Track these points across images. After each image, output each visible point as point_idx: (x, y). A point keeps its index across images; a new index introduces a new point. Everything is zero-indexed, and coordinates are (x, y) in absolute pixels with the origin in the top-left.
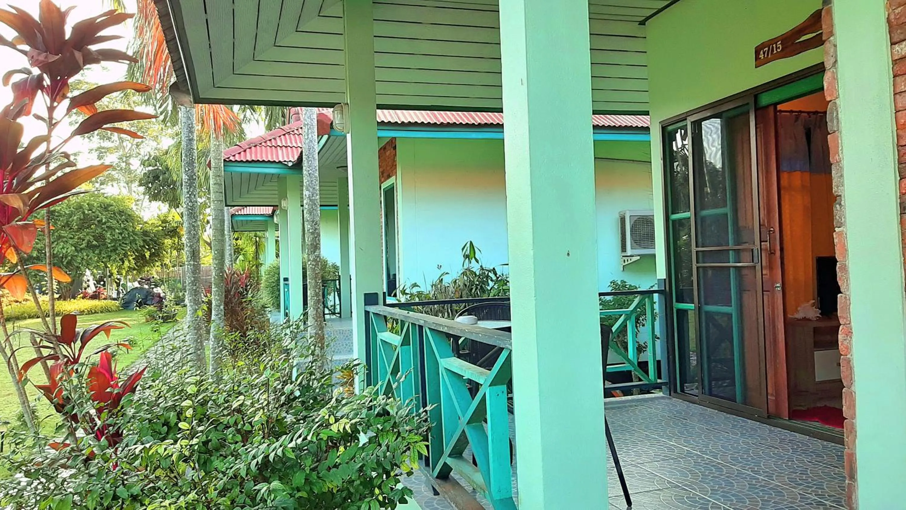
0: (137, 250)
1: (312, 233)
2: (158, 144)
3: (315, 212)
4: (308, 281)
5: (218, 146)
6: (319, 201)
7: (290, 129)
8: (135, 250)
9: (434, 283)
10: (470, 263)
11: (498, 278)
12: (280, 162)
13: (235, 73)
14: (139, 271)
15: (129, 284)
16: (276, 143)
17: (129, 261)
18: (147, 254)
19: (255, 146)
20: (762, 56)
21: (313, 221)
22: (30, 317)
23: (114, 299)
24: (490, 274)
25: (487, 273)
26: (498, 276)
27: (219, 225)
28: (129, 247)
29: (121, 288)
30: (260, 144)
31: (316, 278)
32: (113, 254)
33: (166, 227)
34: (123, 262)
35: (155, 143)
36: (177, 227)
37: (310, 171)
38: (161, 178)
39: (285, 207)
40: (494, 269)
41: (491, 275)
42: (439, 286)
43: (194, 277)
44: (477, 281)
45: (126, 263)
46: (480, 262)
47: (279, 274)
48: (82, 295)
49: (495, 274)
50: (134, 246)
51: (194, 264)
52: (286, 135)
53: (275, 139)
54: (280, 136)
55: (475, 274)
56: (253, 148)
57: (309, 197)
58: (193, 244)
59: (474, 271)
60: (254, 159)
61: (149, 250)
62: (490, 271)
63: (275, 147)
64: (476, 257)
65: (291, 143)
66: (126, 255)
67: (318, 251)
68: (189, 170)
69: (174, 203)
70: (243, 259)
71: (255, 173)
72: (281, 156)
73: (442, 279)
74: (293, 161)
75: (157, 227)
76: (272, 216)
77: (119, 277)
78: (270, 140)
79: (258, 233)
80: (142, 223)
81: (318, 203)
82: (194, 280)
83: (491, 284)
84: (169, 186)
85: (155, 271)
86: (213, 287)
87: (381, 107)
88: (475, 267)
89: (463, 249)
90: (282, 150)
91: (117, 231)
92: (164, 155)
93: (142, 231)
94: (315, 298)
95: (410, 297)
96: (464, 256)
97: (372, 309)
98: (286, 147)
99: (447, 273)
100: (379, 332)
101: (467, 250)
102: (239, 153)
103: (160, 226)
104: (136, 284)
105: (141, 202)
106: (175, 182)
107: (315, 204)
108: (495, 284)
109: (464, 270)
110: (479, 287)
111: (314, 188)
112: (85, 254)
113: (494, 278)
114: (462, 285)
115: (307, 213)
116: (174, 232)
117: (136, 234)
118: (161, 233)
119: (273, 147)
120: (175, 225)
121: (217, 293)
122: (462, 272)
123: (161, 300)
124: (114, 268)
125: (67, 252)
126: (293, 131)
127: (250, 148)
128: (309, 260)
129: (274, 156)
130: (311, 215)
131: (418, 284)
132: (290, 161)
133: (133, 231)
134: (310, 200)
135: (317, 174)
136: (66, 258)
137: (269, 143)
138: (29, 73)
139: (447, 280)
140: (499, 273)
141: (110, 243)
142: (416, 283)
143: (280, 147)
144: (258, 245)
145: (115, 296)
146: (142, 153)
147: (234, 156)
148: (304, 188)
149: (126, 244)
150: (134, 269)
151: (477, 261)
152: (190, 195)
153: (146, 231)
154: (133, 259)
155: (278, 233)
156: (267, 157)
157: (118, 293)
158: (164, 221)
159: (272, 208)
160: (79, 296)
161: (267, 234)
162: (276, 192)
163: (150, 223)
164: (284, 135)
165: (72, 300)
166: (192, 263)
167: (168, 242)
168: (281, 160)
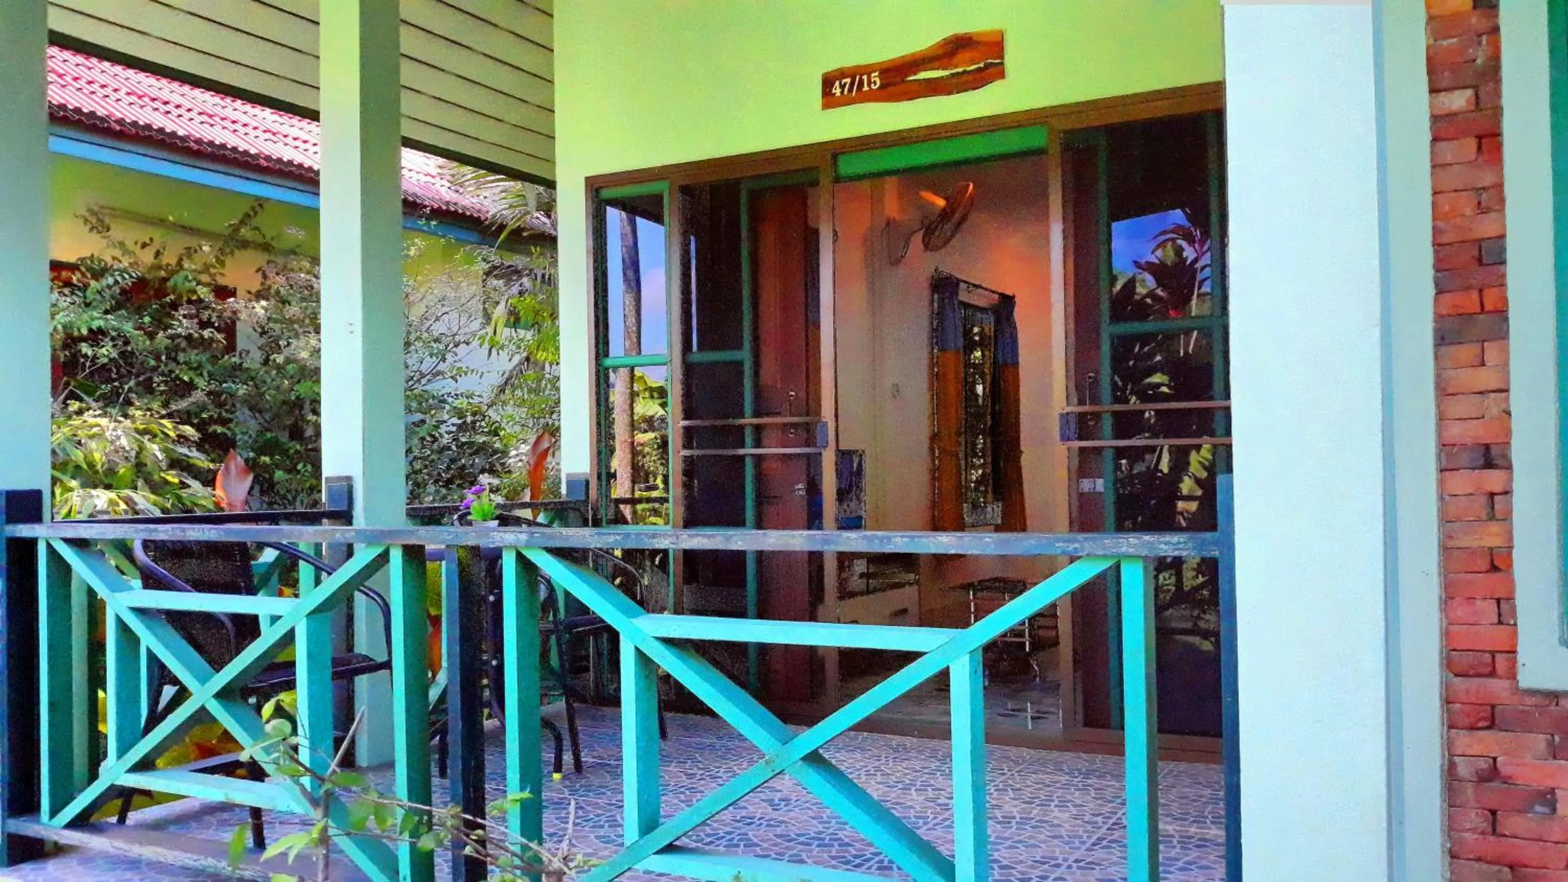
20: (837, 91)
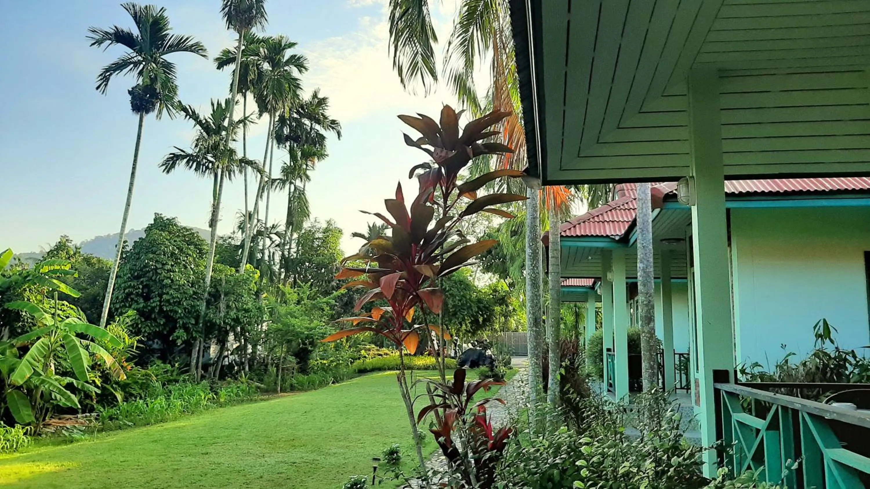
0: (473, 316)
1: (647, 305)
2: (489, 223)
3: (649, 284)
4: (642, 352)
5: (556, 222)
6: (652, 273)
7: (616, 204)
8: (471, 315)
9: (779, 364)
10: (824, 343)
11: (858, 362)
12: (607, 236)
13: (580, 156)
14: (474, 334)
15: (465, 345)
16: (603, 218)
17: (466, 325)
18: (481, 320)
19: (584, 222)
21: (647, 294)
22: (390, 369)
23: (453, 358)
24: (847, 357)
25: (844, 355)
26: (858, 359)
27: (555, 295)
28: (466, 313)
29: (457, 348)
30: (589, 220)
31: (650, 350)
32: (453, 318)
33: (496, 295)
34: (461, 325)
35: (487, 222)
36: (505, 296)
37: (644, 244)
38: (493, 252)
39: (610, 279)
40: (853, 351)
41: (850, 358)
42: (785, 367)
43: (536, 343)
44: (832, 364)
45: (464, 326)
46: (835, 343)
47: (602, 344)
48: (427, 352)
49: (855, 357)
50: (470, 311)
51: (536, 331)
52: (613, 210)
53: (602, 214)
54: (606, 212)
55: (830, 357)
56: (582, 223)
57: (643, 269)
58: (535, 312)
59: (828, 353)
60: (583, 234)
61: (482, 315)
62: (847, 354)
63: (603, 222)
64: (832, 337)
65: (618, 217)
66: (464, 319)
67: (652, 324)
68: (533, 244)
69: (504, 274)
70: (564, 328)
71: (581, 247)
72: (609, 230)
73: (787, 360)
74: (620, 234)
75: (489, 295)
76: (593, 288)
77: (457, 338)
78: (598, 216)
79: (578, 304)
80: (477, 291)
81: (652, 275)
82: (536, 346)
83: (850, 368)
84: (499, 260)
85: (485, 335)
86: (550, 352)
87: (729, 178)
88: (829, 348)
89: (815, 328)
90: (610, 225)
91: (457, 298)
92: (495, 232)
93: (477, 298)
94: (650, 371)
95: (751, 377)
96: (816, 336)
97: (724, 387)
98: (613, 222)
99: (794, 354)
100: (733, 412)
101: (819, 329)
102: (570, 229)
103: (491, 294)
104: (470, 346)
105: (474, 273)
106: (506, 256)
107: (649, 276)
108: (854, 369)
109: (815, 351)
110: (835, 371)
111: (648, 261)
112: (432, 317)
113: (854, 362)
114: (814, 369)
115: (640, 285)
116: (502, 301)
117: (472, 301)
118: (492, 300)
119: (601, 223)
120: (504, 294)
121: (554, 359)
122: (813, 353)
123: (492, 361)
124: (453, 330)
125: (419, 314)
126: (619, 207)
127: (579, 224)
128: (644, 332)
129: (602, 231)
130: (645, 286)
131: (759, 363)
132: (617, 235)
133: (470, 299)
134: (645, 272)
135: (651, 247)
136: (418, 320)
137: (596, 219)
138: (429, 167)
139: (794, 362)
140: (859, 356)
141: (451, 308)
142: (757, 363)
143: (608, 222)
144: (578, 316)
145: (453, 355)
146: (478, 231)
147: (565, 231)
148: (638, 261)
149: (464, 309)
150: (469, 332)
151: (832, 342)
152: (534, 267)
153: (480, 299)
154: (469, 323)
155: (599, 304)
156: (595, 231)
157: (456, 353)
158: (495, 291)
159: (593, 280)
160: (426, 353)
161: (588, 305)
162: (600, 265)
163: (483, 291)
164: (611, 210)
165: (421, 356)
166: (534, 329)
167: (498, 309)
168: (609, 234)
